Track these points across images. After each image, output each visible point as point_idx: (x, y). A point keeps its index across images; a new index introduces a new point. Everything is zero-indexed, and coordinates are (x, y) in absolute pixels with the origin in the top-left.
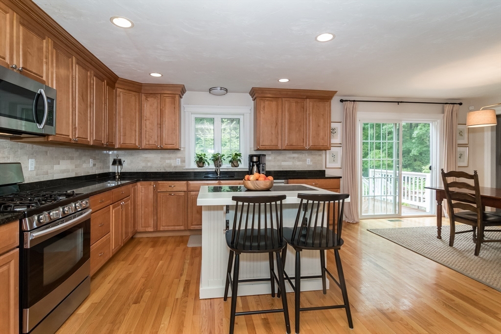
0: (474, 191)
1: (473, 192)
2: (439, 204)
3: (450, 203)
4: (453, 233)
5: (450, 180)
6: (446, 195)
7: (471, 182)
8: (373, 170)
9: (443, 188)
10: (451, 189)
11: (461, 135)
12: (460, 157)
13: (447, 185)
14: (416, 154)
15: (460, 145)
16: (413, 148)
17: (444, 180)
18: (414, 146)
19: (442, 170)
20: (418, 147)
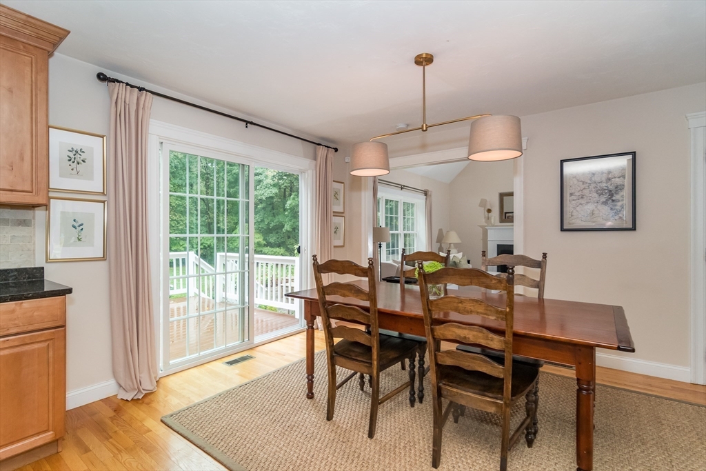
0: (369, 302)
1: (367, 304)
2: (309, 327)
3: (328, 327)
4: (333, 387)
5: (328, 279)
6: (322, 310)
7: (364, 282)
8: (224, 254)
9: (316, 296)
10: (328, 298)
11: (337, 199)
12: (335, 232)
13: (323, 290)
14: (288, 229)
15: (337, 214)
16: (286, 222)
17: (318, 280)
18: (287, 220)
19: (314, 256)
20: (290, 220)
